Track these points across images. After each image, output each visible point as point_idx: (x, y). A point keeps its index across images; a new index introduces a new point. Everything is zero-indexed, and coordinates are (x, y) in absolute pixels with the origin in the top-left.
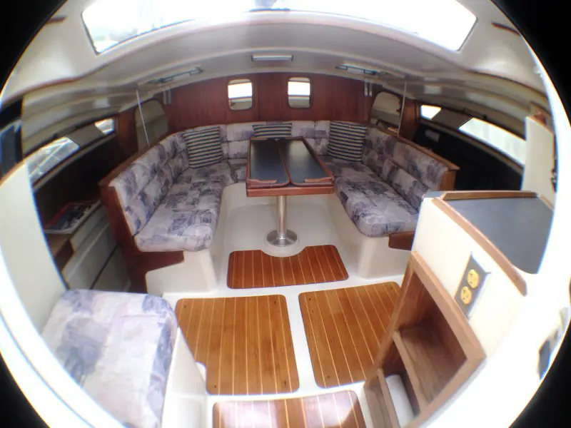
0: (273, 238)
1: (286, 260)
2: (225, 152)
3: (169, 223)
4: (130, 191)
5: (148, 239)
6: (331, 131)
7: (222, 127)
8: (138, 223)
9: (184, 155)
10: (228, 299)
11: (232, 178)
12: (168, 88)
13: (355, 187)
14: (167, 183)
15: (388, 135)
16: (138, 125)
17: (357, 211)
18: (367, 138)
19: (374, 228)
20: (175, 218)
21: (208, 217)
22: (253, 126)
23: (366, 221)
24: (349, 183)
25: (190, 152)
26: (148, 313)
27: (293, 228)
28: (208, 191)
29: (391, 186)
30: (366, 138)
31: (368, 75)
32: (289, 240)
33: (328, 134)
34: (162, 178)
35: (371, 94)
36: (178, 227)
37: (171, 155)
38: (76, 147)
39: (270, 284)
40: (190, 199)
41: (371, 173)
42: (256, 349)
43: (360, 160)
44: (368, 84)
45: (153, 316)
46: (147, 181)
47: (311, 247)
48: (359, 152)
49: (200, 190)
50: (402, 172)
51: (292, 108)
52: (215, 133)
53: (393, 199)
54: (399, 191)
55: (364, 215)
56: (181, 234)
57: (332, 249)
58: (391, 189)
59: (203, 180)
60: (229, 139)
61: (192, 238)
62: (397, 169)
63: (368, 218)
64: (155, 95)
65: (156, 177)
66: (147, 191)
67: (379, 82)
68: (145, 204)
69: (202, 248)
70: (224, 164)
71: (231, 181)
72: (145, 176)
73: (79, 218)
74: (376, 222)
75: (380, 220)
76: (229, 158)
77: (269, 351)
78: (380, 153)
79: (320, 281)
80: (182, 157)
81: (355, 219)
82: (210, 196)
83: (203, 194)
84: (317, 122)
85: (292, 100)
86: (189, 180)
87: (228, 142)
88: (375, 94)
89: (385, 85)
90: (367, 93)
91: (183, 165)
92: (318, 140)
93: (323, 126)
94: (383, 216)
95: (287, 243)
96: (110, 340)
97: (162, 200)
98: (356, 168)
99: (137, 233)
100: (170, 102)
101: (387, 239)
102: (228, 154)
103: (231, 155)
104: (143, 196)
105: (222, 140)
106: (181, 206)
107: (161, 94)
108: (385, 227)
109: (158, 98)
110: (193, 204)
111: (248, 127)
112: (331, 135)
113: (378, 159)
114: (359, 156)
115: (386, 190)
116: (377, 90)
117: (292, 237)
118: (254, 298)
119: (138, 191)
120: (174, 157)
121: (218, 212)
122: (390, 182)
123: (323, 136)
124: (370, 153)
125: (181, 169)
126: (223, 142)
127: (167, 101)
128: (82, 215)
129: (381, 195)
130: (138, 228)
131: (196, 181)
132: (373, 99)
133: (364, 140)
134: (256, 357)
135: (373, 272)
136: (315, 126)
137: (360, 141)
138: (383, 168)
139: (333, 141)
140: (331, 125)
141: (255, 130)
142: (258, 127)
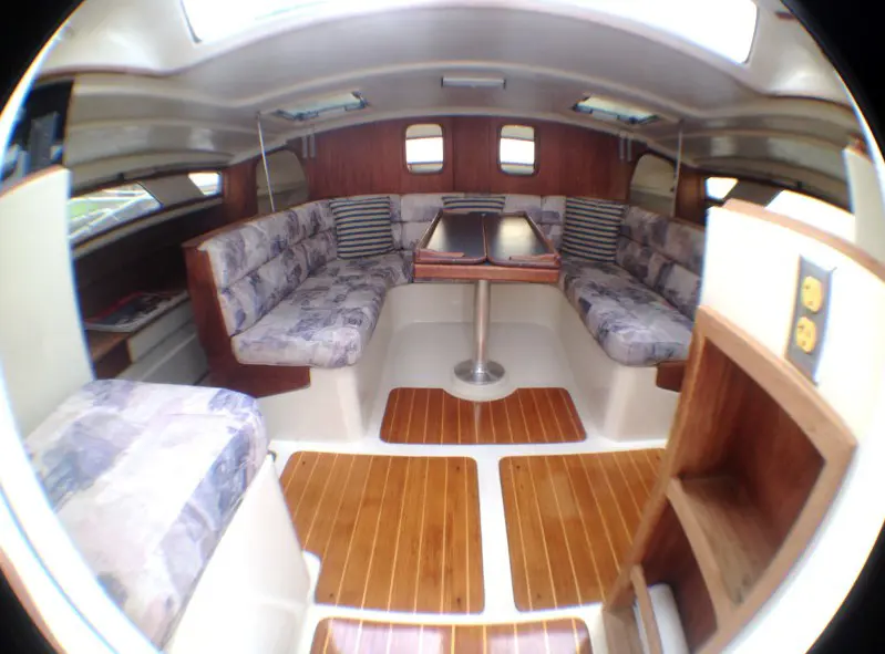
0: (465, 372)
1: (485, 406)
2: (397, 237)
3: (293, 323)
4: (232, 262)
5: (254, 342)
6: (567, 212)
7: (394, 197)
8: (242, 317)
9: (330, 235)
10: (377, 459)
11: (405, 274)
12: (310, 132)
13: (603, 292)
14: (298, 270)
15: (656, 216)
16: (260, 192)
17: (605, 323)
19: (632, 349)
20: (305, 317)
21: (357, 317)
22: (443, 198)
23: (620, 338)
24: (593, 286)
25: (339, 233)
26: (216, 412)
27: (499, 358)
28: (363, 286)
29: (662, 295)
30: (623, 223)
31: (624, 124)
32: (492, 376)
33: (561, 219)
34: (290, 262)
35: (630, 159)
36: (305, 329)
37: (309, 233)
38: (155, 206)
39: (452, 439)
40: (332, 295)
41: (630, 277)
42: (415, 540)
43: (612, 258)
44: (626, 140)
45: (223, 416)
46: (264, 258)
47: (528, 390)
48: (610, 246)
49: (350, 285)
50: (677, 269)
51: (506, 174)
52: (382, 205)
53: (664, 312)
54: (673, 301)
55: (617, 328)
56: (308, 338)
57: (561, 394)
58: (660, 299)
59: (358, 273)
60: (404, 218)
61: (328, 346)
62: (672, 265)
63: (622, 332)
64: (289, 142)
65: (281, 257)
66: (262, 272)
67: (642, 138)
68: (256, 291)
69: (341, 363)
70: (394, 256)
71: (402, 278)
72: (261, 249)
73: (147, 312)
74: (636, 339)
75: (642, 336)
76: (402, 249)
77: (438, 546)
78: (644, 244)
79: (538, 440)
80: (327, 239)
81: (601, 337)
82: (365, 292)
83: (354, 289)
84: (545, 197)
86: (335, 272)
87: (402, 222)
88: (637, 157)
89: (651, 143)
90: (623, 155)
91: (328, 252)
92: (546, 227)
93: (555, 204)
94: (648, 332)
95: (487, 379)
96: (136, 446)
97: (287, 294)
98: (607, 270)
99: (238, 332)
100: (313, 155)
101: (654, 370)
102: (401, 242)
103: (406, 244)
104: (255, 278)
105: (394, 219)
106: (314, 304)
107: (299, 140)
108: (650, 349)
109: (295, 146)
110: (336, 301)
111: (434, 201)
112: (567, 218)
113: (642, 254)
114: (610, 252)
115: (654, 300)
116: (640, 150)
117: (495, 372)
118: (423, 460)
119: (246, 270)
120: (312, 236)
121: (376, 315)
122: (658, 288)
123: (555, 221)
124: (629, 248)
125: (323, 257)
126: (396, 222)
127: (308, 154)
128: (155, 308)
129: (645, 306)
130: (240, 324)
131: (346, 274)
132: (632, 166)
134: (414, 552)
135: (630, 431)
136: (541, 205)
137: (612, 228)
138: (649, 267)
139: (570, 228)
140: (568, 201)
141: (446, 203)
142: (452, 200)
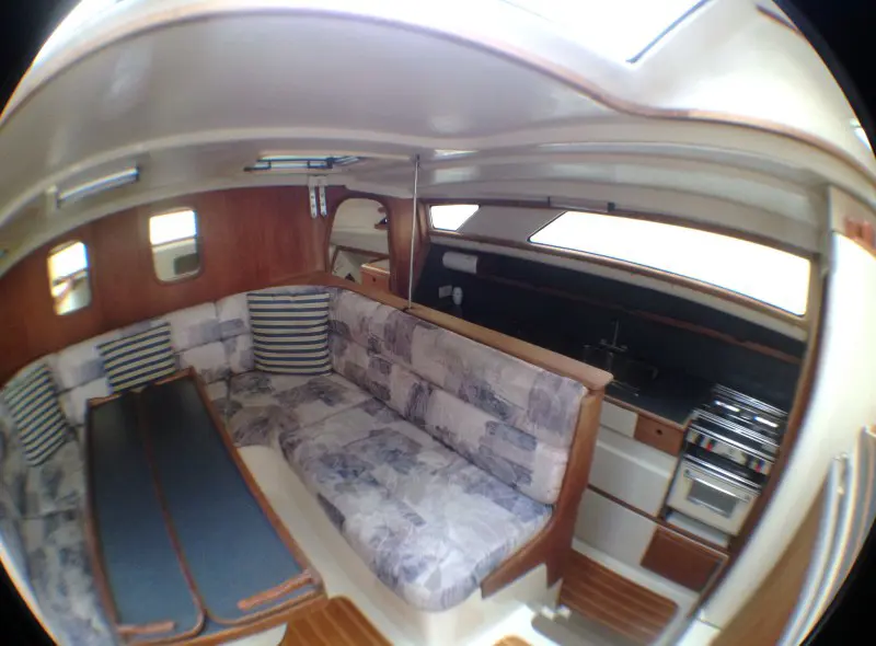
2: (68, 413)
6: (253, 318)
7: (49, 359)
18: (332, 317)
22: (100, 347)
24: (328, 461)
29: (425, 430)
31: (316, 170)
33: (247, 325)
35: (323, 209)
43: (328, 367)
44: (318, 189)
48: (322, 354)
54: (446, 441)
58: (427, 440)
60: (67, 385)
62: (430, 389)
70: (71, 443)
76: (76, 425)
78: (373, 348)
84: (218, 302)
85: (160, 253)
87: (67, 390)
88: (333, 208)
90: (317, 206)
92: (229, 342)
93: (234, 307)
98: (328, 396)
102: (73, 417)
105: (57, 392)
108: (470, 583)
112: (254, 326)
113: (373, 363)
116: (337, 196)
122: (416, 419)
123: (238, 330)
124: (348, 351)
132: (328, 220)
133: (328, 323)
136: (217, 315)
138: (391, 387)
139: (259, 330)
140: (250, 302)
141: (105, 353)
142: (106, 348)
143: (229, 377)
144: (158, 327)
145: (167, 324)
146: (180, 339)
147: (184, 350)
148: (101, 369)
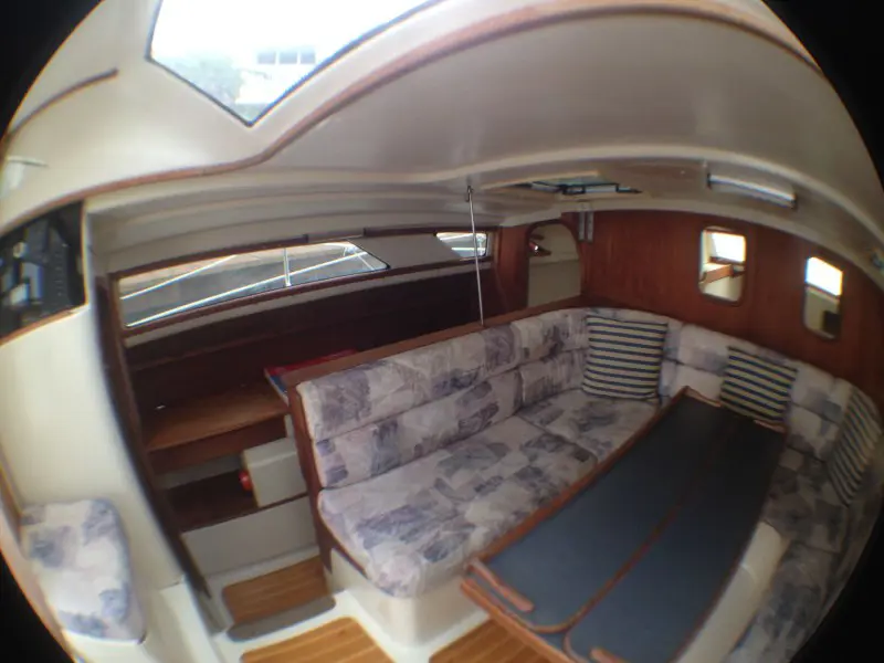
4: (336, 415)
7: (674, 325)
8: (340, 474)
12: (588, 208)
22: (731, 349)
36: (385, 527)
46: (413, 402)
52: (652, 335)
60: (680, 358)
64: (564, 214)
68: (381, 445)
80: (572, 363)
87: (678, 363)
91: (568, 381)
92: (826, 423)
99: (331, 487)
100: (590, 238)
102: (668, 387)
104: (388, 426)
107: (576, 215)
120: (547, 358)
125: (557, 387)
126: (668, 361)
127: (586, 235)
130: (334, 481)
141: (731, 358)
142: (737, 354)
143: (808, 453)
144: (786, 368)
145: (795, 370)
146: (799, 393)
147: (797, 405)
148: (721, 368)
